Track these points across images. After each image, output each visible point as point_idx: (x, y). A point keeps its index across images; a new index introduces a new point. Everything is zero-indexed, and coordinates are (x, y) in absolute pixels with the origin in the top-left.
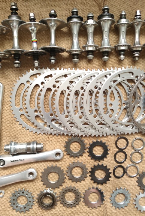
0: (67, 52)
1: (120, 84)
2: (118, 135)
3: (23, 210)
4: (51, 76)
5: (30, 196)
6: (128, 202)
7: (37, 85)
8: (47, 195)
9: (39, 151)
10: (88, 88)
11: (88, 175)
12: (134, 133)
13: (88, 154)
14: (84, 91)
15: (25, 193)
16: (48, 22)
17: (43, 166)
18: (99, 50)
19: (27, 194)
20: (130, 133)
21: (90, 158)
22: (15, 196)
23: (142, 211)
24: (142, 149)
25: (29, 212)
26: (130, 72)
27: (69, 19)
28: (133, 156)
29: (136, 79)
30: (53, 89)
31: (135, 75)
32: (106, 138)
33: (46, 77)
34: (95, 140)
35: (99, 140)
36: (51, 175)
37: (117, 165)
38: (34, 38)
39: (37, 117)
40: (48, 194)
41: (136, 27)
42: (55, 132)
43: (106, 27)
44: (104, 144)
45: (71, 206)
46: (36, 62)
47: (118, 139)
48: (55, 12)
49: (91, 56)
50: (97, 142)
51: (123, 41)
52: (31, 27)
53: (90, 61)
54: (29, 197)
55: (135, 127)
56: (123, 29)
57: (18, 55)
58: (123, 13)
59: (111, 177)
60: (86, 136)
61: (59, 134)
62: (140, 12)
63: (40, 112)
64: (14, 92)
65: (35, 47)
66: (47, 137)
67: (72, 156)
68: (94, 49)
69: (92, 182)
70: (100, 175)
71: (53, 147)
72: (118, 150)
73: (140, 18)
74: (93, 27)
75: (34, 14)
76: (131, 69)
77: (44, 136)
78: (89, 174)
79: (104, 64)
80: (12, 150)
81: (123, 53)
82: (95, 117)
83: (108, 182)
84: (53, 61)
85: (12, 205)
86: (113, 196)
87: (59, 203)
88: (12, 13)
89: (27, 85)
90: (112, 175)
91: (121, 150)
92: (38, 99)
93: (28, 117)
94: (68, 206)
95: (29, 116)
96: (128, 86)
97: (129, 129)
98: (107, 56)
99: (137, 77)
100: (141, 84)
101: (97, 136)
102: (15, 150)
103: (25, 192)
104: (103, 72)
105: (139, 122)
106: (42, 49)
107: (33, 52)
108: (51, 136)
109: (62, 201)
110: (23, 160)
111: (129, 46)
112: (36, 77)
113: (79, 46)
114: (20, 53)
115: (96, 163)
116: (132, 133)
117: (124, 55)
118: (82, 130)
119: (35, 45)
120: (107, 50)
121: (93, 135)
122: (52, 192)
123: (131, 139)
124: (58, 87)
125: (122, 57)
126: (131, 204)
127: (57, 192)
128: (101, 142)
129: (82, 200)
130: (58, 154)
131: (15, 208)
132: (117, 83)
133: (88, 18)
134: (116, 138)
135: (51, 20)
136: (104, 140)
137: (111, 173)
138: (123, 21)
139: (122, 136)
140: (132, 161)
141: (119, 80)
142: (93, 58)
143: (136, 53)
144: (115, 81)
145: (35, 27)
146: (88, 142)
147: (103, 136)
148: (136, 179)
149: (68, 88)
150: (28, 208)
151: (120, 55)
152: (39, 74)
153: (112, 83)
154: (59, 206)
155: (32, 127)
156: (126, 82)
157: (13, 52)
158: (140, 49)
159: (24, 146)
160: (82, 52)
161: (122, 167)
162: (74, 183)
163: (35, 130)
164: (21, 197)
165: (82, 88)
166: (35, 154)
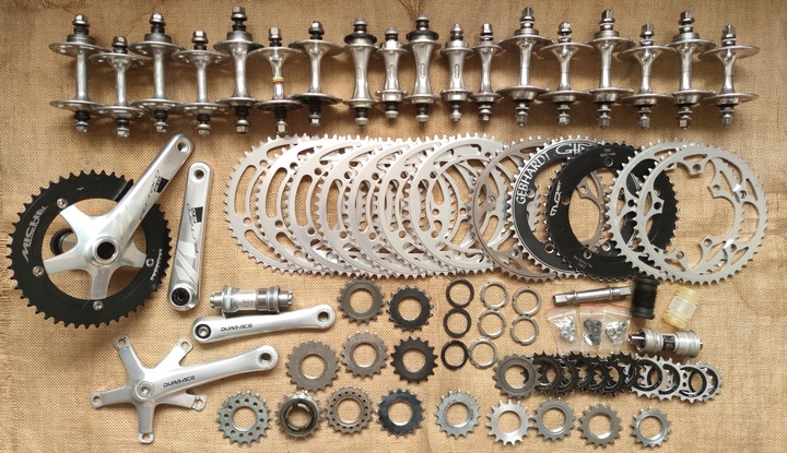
0: (345, 103)
1: (453, 169)
2: (450, 274)
3: (247, 438)
4: (311, 150)
5: (262, 408)
6: (476, 423)
7: (282, 170)
8: (300, 405)
9: (284, 307)
10: (386, 176)
11: (388, 363)
12: (484, 270)
13: (388, 316)
14: (380, 182)
15: (252, 400)
16: (307, 47)
17: (292, 342)
18: (410, 100)
19: (255, 404)
20: (475, 271)
21: (392, 324)
22: (230, 407)
23: (505, 443)
24: (502, 306)
25: (259, 445)
26: (474, 146)
27: (350, 39)
28: (484, 321)
29: (488, 159)
30: (316, 178)
31: (484, 151)
32: (426, 282)
33: (300, 153)
34: (403, 287)
35: (412, 287)
36: (309, 361)
37: (451, 340)
38: (277, 77)
39: (280, 235)
40: (301, 401)
41: (483, 57)
42: (319, 268)
43: (423, 57)
44: (422, 294)
45: (352, 431)
46: (281, 122)
47: (452, 285)
48: (320, 26)
49: (392, 113)
50: (408, 289)
51: (458, 83)
52: (272, 55)
53: (391, 122)
54: (261, 411)
55: (486, 259)
56: (458, 61)
57: (243, 109)
58: (457, 29)
59: (436, 366)
60: (383, 277)
61: (327, 274)
62: (490, 27)
63: (288, 225)
64: (233, 184)
65: (278, 94)
66: (301, 278)
67: (355, 321)
68: (399, 99)
69: (397, 377)
70: (414, 362)
71: (313, 301)
72: (451, 308)
73: (491, 39)
74: (397, 55)
75: (279, 30)
76: (476, 138)
77: (295, 276)
78: (391, 360)
79: (422, 128)
80: (228, 304)
81: (457, 106)
82: (402, 235)
83: (430, 377)
84: (315, 121)
85: (223, 427)
86: (442, 407)
87: (324, 425)
88: (235, 28)
89: (260, 169)
90: (438, 361)
91: (458, 309)
92: (284, 198)
93: (261, 237)
94: (344, 431)
95: (263, 234)
96: (471, 174)
97: (475, 264)
98: (426, 113)
99: (488, 154)
100: (498, 169)
101: (406, 276)
102: (234, 304)
104: (418, 144)
105: (495, 249)
106: (295, 98)
107: (276, 104)
108: (309, 278)
109: (331, 419)
110: (250, 326)
111: (469, 95)
112: (281, 154)
113: (368, 92)
114: (248, 105)
115: (406, 336)
116: (480, 272)
117: (460, 110)
118: (375, 264)
119: (279, 89)
120: (424, 101)
121: (398, 275)
122: (309, 399)
123: (479, 284)
124: (326, 174)
125: (456, 114)
126: (482, 426)
127: (321, 400)
128: (416, 290)
129: (376, 418)
130: (323, 315)
131: (229, 434)
132: (446, 166)
133: (388, 37)
134: (448, 282)
135: (313, 44)
136: (421, 286)
137: (436, 357)
138: (457, 45)
139: (460, 278)
140: (482, 333)
141: (451, 160)
142: (398, 116)
143: (484, 106)
144: (442, 164)
145: (280, 56)
146: (388, 290)
147: (419, 277)
148: (490, 372)
149: (347, 176)
150: (256, 434)
151: (452, 110)
152: (287, 146)
153: (438, 166)
154: (325, 433)
155: (269, 259)
156: (466, 164)
157: (236, 104)
158: (492, 99)
159: (253, 297)
160: (374, 104)
161: (461, 345)
162: (358, 379)
163: (276, 263)
164: (242, 412)
165: (376, 176)
166: (275, 313)
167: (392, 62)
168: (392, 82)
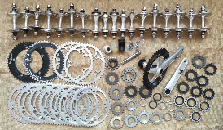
0: (91, 31)
18: (111, 32)
27: (93, 13)
41: (131, 19)
43: (114, 19)
48: (84, 10)
49: (105, 35)
51: (123, 26)
53: (105, 38)
56: (124, 20)
73: (134, 14)
81: (123, 33)
98: (115, 36)
111: (127, 30)
113: (98, 29)
133: (104, 13)
167: (105, 20)
168: (105, 26)
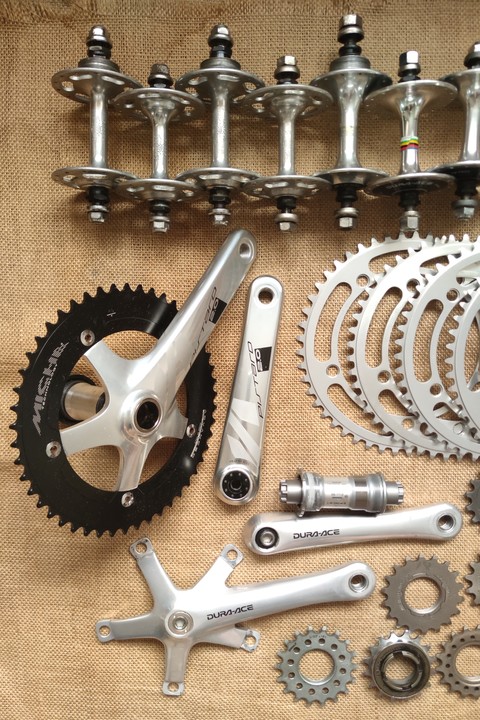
3: (319, 695)
4: (444, 260)
5: (344, 653)
7: (395, 292)
8: (405, 653)
9: (390, 504)
15: (330, 641)
17: (392, 556)
19: (334, 646)
22: (297, 649)
25: (337, 706)
30: (448, 306)
33: (425, 264)
36: (415, 587)
38: (410, 136)
39: (386, 393)
40: (406, 647)
42: (441, 448)
45: (477, 693)
46: (412, 212)
52: (401, 100)
54: (342, 657)
61: (454, 457)
63: (399, 378)
64: (315, 313)
65: (416, 164)
77: (401, 458)
80: (311, 500)
84: (469, 211)
85: (286, 679)
87: (434, 680)
89: (358, 289)
92: (397, 335)
94: (465, 692)
95: (358, 392)
102: (319, 500)
103: (327, 639)
107: (404, 180)
109: (446, 674)
110: (336, 532)
112: (394, 264)
114: (360, 181)
119: (411, 156)
122: (417, 643)
124: (467, 299)
127: (430, 644)
130: (446, 520)
131: (293, 687)
150: (334, 690)
152: (404, 253)
154: (434, 691)
157: (338, 180)
159: (348, 490)
